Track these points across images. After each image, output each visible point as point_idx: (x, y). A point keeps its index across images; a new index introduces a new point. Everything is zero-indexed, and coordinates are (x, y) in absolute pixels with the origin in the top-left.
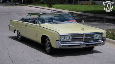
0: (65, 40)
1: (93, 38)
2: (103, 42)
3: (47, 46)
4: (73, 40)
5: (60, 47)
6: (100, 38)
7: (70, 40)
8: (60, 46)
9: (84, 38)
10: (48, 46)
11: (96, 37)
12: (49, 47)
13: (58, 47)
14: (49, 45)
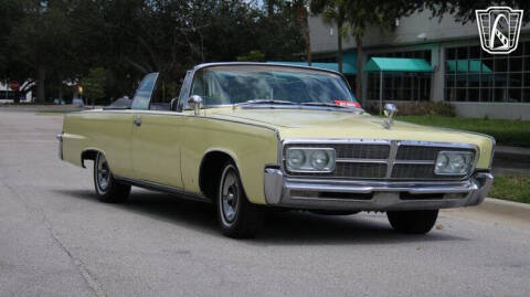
0: (307, 169)
1: (434, 166)
2: (475, 187)
3: (225, 202)
4: (342, 171)
5: (284, 199)
6: (463, 172)
7: (327, 169)
8: (282, 196)
9: (392, 161)
10: (230, 203)
11: (447, 163)
12: (233, 207)
13: (275, 200)
14: (235, 196)
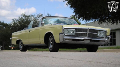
0: (69, 34)
2: (107, 39)
6: (104, 36)
7: (74, 34)
9: (88, 33)
11: (100, 34)
12: (52, 45)
